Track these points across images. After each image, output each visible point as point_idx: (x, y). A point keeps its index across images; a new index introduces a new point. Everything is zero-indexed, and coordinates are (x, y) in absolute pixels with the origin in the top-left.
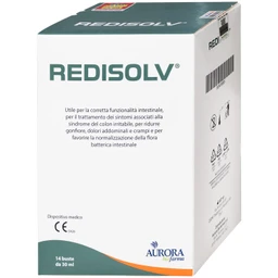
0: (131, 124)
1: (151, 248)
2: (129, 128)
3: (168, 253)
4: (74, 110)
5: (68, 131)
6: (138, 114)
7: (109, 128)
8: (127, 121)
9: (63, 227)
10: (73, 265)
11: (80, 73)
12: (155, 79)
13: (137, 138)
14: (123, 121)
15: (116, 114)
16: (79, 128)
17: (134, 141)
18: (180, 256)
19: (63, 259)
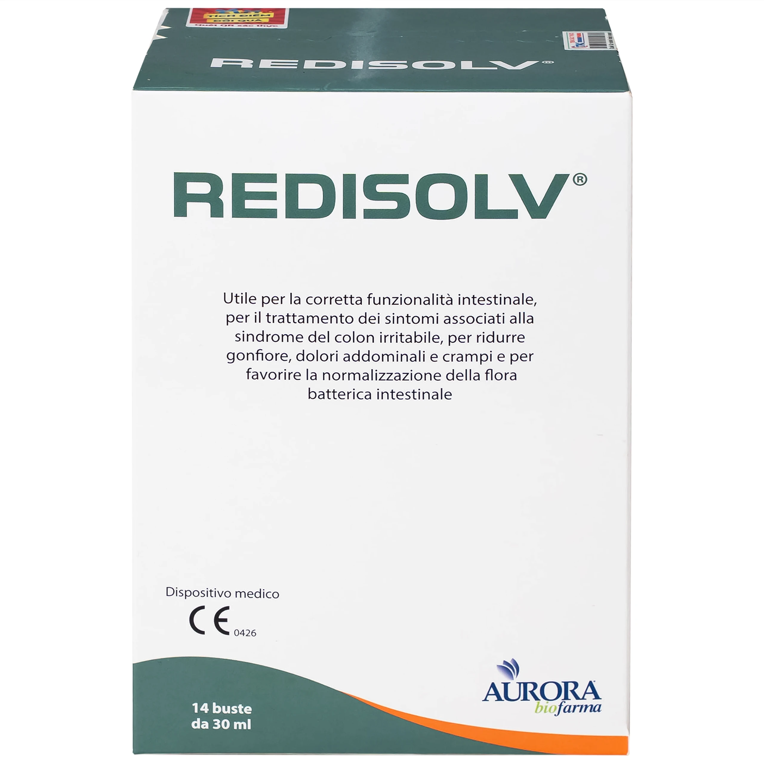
0: (435, 339)
1: (500, 679)
2: (429, 348)
3: (551, 691)
4: (252, 300)
5: (232, 358)
6: (455, 310)
7: (364, 348)
8: (421, 329)
9: (217, 620)
10: (248, 725)
11: (272, 196)
12: (512, 214)
13: (454, 376)
14: (408, 329)
15: (386, 310)
16: (268, 347)
17: (445, 385)
18: (590, 700)
19: (216, 709)
